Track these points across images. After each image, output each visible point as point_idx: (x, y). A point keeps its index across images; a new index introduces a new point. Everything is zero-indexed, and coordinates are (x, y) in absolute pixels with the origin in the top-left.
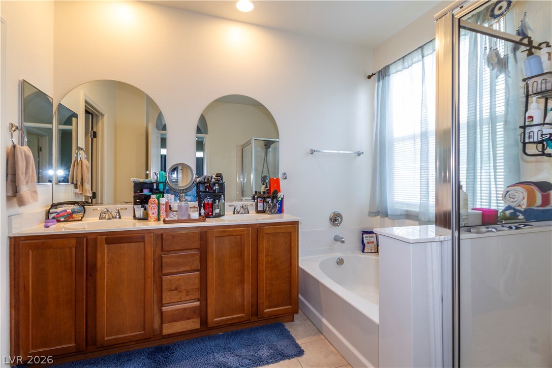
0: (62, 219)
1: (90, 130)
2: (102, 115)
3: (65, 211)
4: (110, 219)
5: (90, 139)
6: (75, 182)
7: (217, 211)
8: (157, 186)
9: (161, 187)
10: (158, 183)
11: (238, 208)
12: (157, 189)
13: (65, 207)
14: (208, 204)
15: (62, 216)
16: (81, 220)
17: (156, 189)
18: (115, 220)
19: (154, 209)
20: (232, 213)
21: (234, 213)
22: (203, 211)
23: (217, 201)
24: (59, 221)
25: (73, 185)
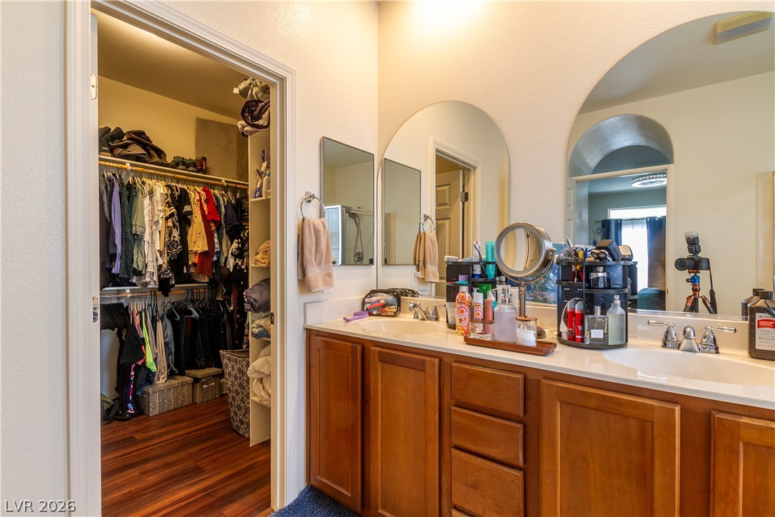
0: (375, 312)
1: (461, 191)
2: (475, 168)
3: (379, 301)
4: (423, 319)
5: (461, 203)
6: (417, 263)
7: (597, 334)
8: (483, 271)
9: (491, 270)
10: (484, 264)
11: (676, 334)
12: (484, 274)
13: (382, 296)
14: (573, 313)
15: (375, 308)
16: (393, 316)
17: (480, 276)
18: (428, 322)
19: (462, 312)
20: (660, 343)
21: (665, 345)
22: (564, 328)
23: (598, 309)
24: (371, 314)
25: (415, 267)
